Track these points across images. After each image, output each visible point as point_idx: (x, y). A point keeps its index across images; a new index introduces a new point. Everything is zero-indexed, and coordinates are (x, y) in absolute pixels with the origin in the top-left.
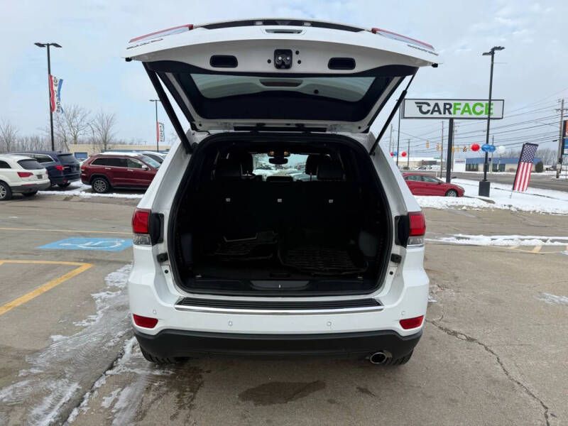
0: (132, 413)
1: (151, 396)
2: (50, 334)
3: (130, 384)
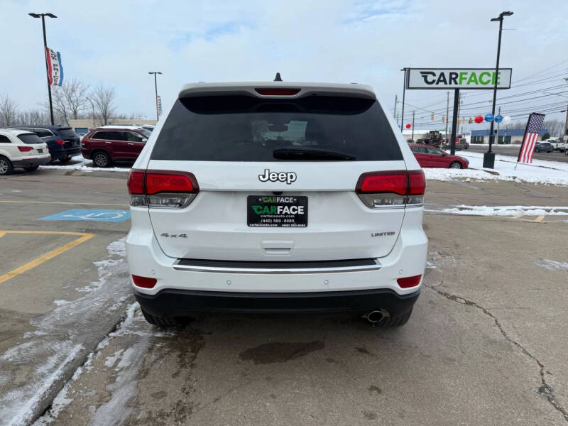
0: (135, 372)
1: (153, 356)
2: (54, 299)
3: (132, 345)
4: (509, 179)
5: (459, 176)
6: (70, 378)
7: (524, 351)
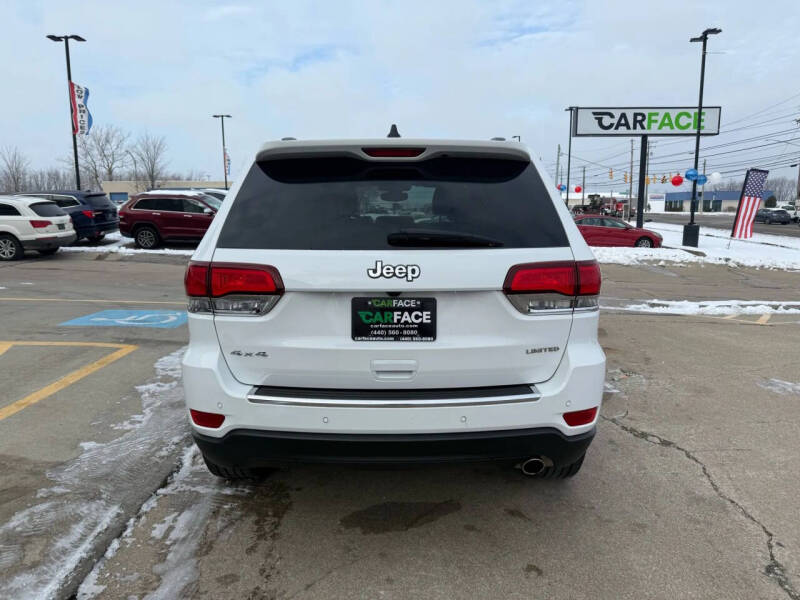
0: (193, 545)
1: (220, 522)
2: (79, 440)
3: (190, 506)
4: (719, 262)
5: (648, 258)
6: (103, 556)
7: (744, 513)
